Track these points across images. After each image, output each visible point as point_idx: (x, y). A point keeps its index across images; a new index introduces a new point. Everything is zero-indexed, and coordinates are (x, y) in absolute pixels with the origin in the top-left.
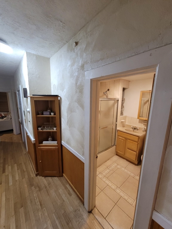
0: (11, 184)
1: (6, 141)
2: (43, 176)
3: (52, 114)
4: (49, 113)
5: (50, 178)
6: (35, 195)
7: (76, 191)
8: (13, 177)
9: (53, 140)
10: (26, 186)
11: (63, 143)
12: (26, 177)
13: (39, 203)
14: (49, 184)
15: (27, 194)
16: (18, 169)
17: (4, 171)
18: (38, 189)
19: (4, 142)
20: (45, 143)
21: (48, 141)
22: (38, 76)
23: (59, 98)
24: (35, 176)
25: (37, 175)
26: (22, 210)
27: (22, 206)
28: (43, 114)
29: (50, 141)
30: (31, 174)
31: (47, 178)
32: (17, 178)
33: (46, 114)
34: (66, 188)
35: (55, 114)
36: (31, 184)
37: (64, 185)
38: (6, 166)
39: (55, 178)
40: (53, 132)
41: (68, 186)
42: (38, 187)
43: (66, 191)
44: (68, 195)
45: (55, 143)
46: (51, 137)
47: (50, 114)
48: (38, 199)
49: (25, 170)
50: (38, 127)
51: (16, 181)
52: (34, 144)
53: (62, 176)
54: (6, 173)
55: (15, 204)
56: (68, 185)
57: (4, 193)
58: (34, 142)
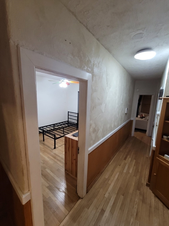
0: (125, 171)
1: (138, 138)
2: (153, 193)
6: (136, 200)
8: (129, 168)
10: (134, 184)
12: (138, 177)
13: (136, 211)
14: (157, 208)
15: (131, 191)
16: (134, 165)
17: (125, 159)
18: (142, 198)
20: (167, 157)
24: (145, 184)
25: (147, 185)
26: (122, 197)
27: (123, 195)
30: (143, 179)
31: (157, 199)
32: (131, 171)
36: (138, 187)
38: (128, 157)
48: (137, 205)
49: (140, 171)
50: (164, 134)
51: (129, 173)
54: (126, 161)
55: (120, 188)
57: (118, 173)
58: (154, 150)
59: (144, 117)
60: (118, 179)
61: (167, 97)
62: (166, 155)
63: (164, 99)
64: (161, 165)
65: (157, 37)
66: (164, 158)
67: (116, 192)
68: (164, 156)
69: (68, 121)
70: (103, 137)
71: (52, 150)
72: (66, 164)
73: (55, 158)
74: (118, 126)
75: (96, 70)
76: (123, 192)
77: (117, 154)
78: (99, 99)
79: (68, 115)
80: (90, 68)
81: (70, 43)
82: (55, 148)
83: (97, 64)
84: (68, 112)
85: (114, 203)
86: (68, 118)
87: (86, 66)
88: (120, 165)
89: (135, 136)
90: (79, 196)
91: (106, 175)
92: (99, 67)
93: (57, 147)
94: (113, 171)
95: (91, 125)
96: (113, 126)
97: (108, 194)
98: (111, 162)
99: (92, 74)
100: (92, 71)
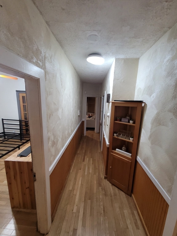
0: (86, 173)
1: (89, 136)
2: (110, 183)
3: (131, 122)
4: (127, 121)
5: (116, 189)
6: (101, 197)
7: (146, 229)
8: (89, 168)
9: (127, 151)
10: (95, 182)
11: (139, 159)
12: (97, 174)
13: (102, 207)
14: (115, 195)
15: (95, 191)
16: (92, 164)
17: (84, 161)
18: (104, 192)
19: (88, 137)
20: (118, 150)
21: (121, 149)
22: (123, 81)
23: (143, 105)
24: (104, 177)
25: (105, 178)
26: (89, 201)
27: (90, 199)
28: (120, 121)
29: (123, 151)
30: (101, 174)
31: (114, 187)
32: (91, 172)
33: (124, 122)
34: (133, 214)
35: (134, 123)
36: (99, 184)
37: (131, 208)
38: (86, 157)
39: (122, 192)
40: (128, 142)
41: (135, 212)
42: (105, 191)
43: (132, 217)
44: (134, 225)
45: (129, 155)
46: (125, 147)
47: (129, 122)
48: (102, 203)
49: (97, 167)
50: (114, 132)
51: (90, 173)
52: (108, 148)
53: (131, 196)
54: (85, 163)
55: (86, 193)
56: (137, 212)
57: (81, 178)
58: (108, 147)
59: (92, 117)
60: (82, 184)
61: (115, 101)
62: (117, 149)
63: (112, 103)
64: (115, 158)
65: (107, 44)
66: (116, 152)
67: (83, 200)
68: (115, 150)
69: (4, 132)
70: (63, 147)
72: (13, 199)
74: (74, 130)
75: (48, 65)
76: (89, 197)
77: (76, 157)
78: (55, 104)
79: (3, 124)
80: (40, 62)
81: (1, 6)
83: (49, 57)
84: (3, 120)
85: (84, 213)
86: (4, 128)
87: (34, 57)
88: (81, 169)
89: (87, 135)
90: (42, 234)
91: (69, 187)
92: (51, 62)
94: (75, 179)
95: (49, 139)
96: (70, 132)
97: (76, 207)
98: (72, 169)
99: (44, 70)
100: (44, 67)
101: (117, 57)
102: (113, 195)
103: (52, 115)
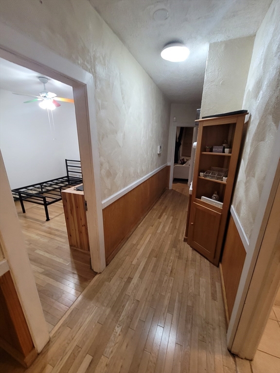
0: (159, 231)
1: (177, 190)
2: (191, 247)
3: (227, 150)
4: (222, 150)
5: (198, 255)
6: (171, 258)
7: (226, 301)
8: (164, 227)
9: (220, 199)
10: (169, 242)
12: (175, 235)
13: (170, 268)
14: (194, 260)
15: (166, 250)
16: (171, 223)
17: (160, 217)
18: (178, 255)
19: (175, 191)
20: (204, 199)
21: (211, 198)
22: (221, 83)
24: (183, 240)
25: (185, 240)
26: (154, 259)
27: (156, 257)
28: (211, 151)
29: (213, 199)
30: (180, 236)
31: (195, 252)
32: (166, 230)
33: (217, 151)
34: (213, 285)
35: (230, 152)
36: (174, 245)
37: (212, 278)
38: (164, 214)
39: (206, 260)
40: (219, 184)
41: (218, 285)
42: (180, 253)
43: (210, 287)
44: (210, 295)
45: (219, 205)
47: (224, 152)
48: (172, 264)
49: (177, 227)
50: (200, 171)
51: (164, 232)
52: (191, 196)
53: (218, 266)
54: (161, 220)
55: (153, 250)
56: (220, 284)
57: (150, 235)
58: (191, 194)
60: (150, 242)
61: (203, 118)
62: (203, 197)
63: (200, 122)
66: (202, 200)
67: (147, 256)
68: (200, 198)
69: (68, 176)
70: (124, 187)
71: (43, 222)
72: (71, 236)
73: (50, 233)
74: (147, 173)
75: (99, 69)
76: (156, 254)
77: (149, 213)
79: (67, 166)
80: (88, 63)
81: (41, 2)
82: (48, 219)
83: (101, 58)
84: (66, 160)
85: (144, 268)
86: (68, 171)
87: (79, 57)
88: (152, 226)
89: (174, 189)
90: (95, 272)
91: (133, 240)
92: (105, 65)
93: (52, 218)
94: (143, 234)
95: (101, 165)
96: (139, 172)
97: (137, 260)
98: (141, 224)
99: (93, 74)
100: (93, 70)
101: (213, 41)
102: (190, 259)
103: (107, 136)
